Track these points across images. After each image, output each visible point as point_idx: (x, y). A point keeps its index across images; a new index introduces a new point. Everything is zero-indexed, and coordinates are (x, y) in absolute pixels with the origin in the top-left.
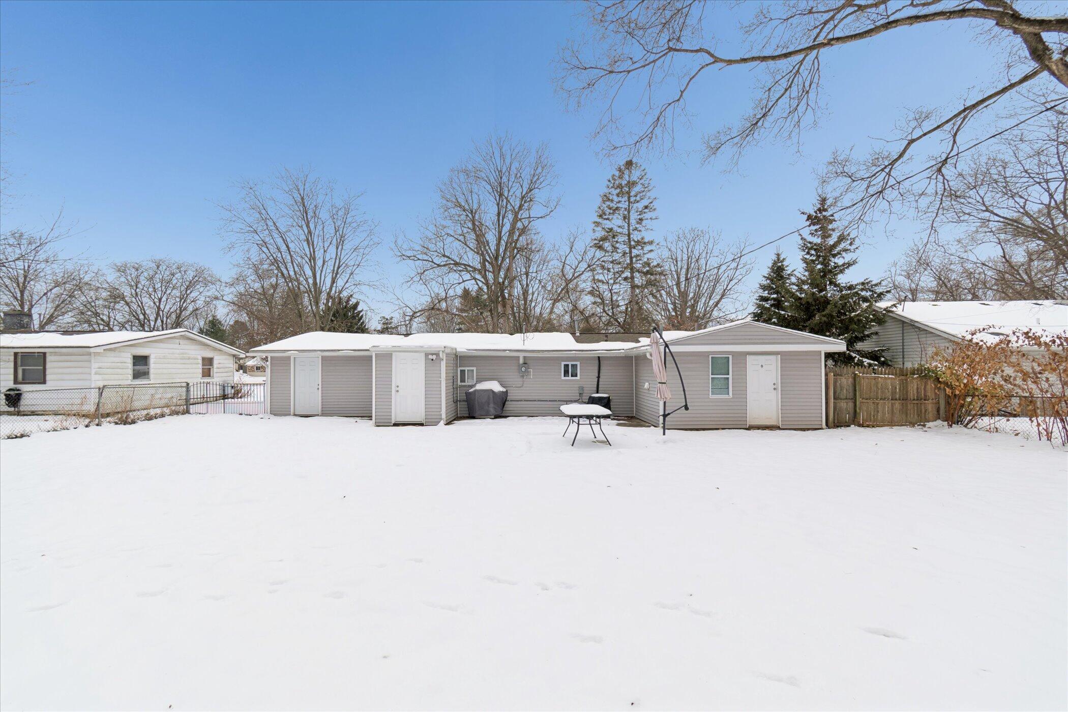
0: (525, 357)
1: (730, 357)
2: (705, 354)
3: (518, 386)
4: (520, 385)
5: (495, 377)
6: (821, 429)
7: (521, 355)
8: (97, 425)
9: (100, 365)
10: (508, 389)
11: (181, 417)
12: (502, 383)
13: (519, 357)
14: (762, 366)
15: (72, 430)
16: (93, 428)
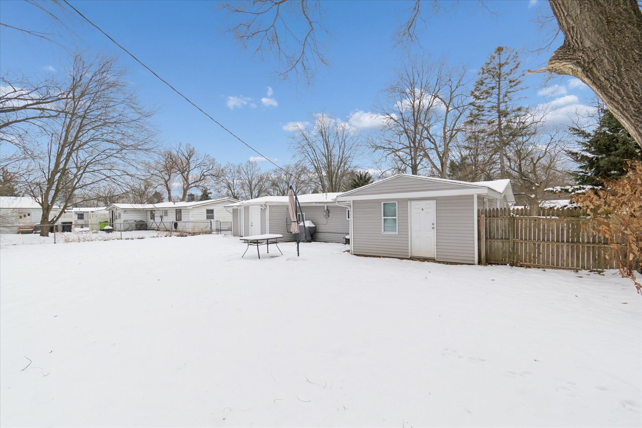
0: (327, 206)
1: (397, 202)
2: (378, 201)
3: (324, 224)
4: (326, 223)
5: (309, 218)
6: (472, 264)
7: (326, 205)
8: (170, 236)
9: (193, 213)
10: (316, 225)
11: (207, 235)
12: (313, 222)
13: (324, 206)
14: (423, 209)
15: (160, 237)
16: (168, 237)
